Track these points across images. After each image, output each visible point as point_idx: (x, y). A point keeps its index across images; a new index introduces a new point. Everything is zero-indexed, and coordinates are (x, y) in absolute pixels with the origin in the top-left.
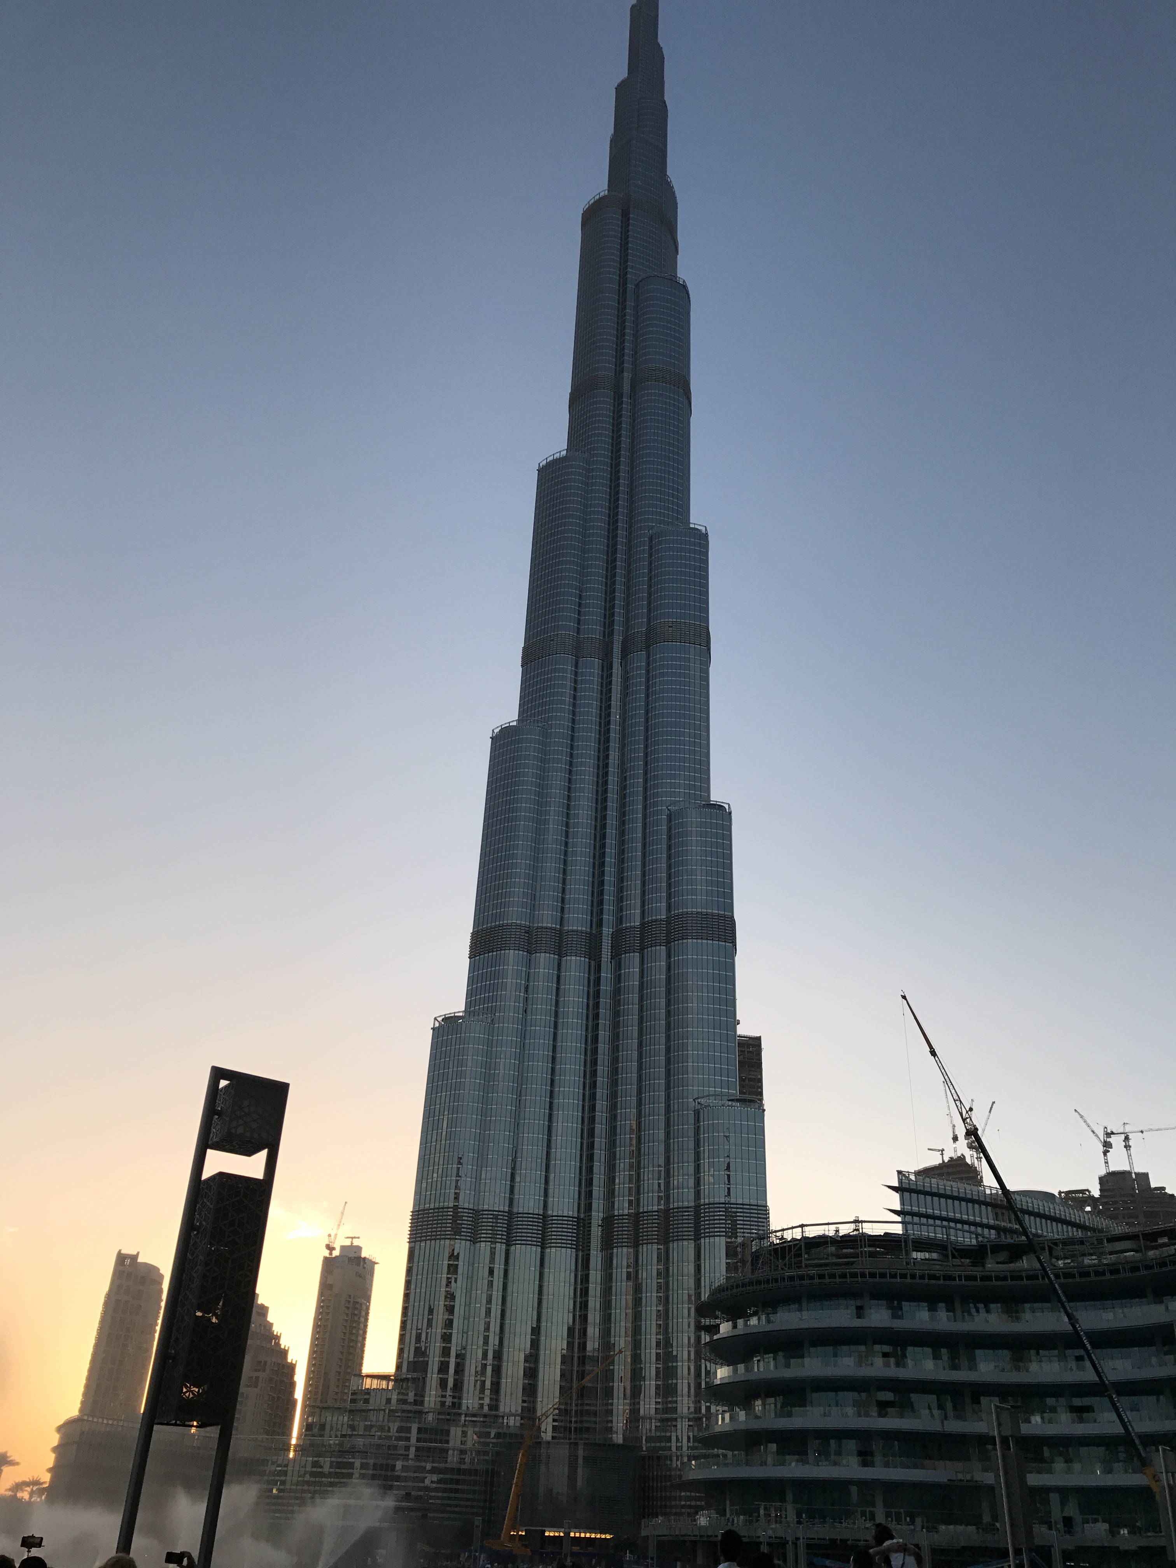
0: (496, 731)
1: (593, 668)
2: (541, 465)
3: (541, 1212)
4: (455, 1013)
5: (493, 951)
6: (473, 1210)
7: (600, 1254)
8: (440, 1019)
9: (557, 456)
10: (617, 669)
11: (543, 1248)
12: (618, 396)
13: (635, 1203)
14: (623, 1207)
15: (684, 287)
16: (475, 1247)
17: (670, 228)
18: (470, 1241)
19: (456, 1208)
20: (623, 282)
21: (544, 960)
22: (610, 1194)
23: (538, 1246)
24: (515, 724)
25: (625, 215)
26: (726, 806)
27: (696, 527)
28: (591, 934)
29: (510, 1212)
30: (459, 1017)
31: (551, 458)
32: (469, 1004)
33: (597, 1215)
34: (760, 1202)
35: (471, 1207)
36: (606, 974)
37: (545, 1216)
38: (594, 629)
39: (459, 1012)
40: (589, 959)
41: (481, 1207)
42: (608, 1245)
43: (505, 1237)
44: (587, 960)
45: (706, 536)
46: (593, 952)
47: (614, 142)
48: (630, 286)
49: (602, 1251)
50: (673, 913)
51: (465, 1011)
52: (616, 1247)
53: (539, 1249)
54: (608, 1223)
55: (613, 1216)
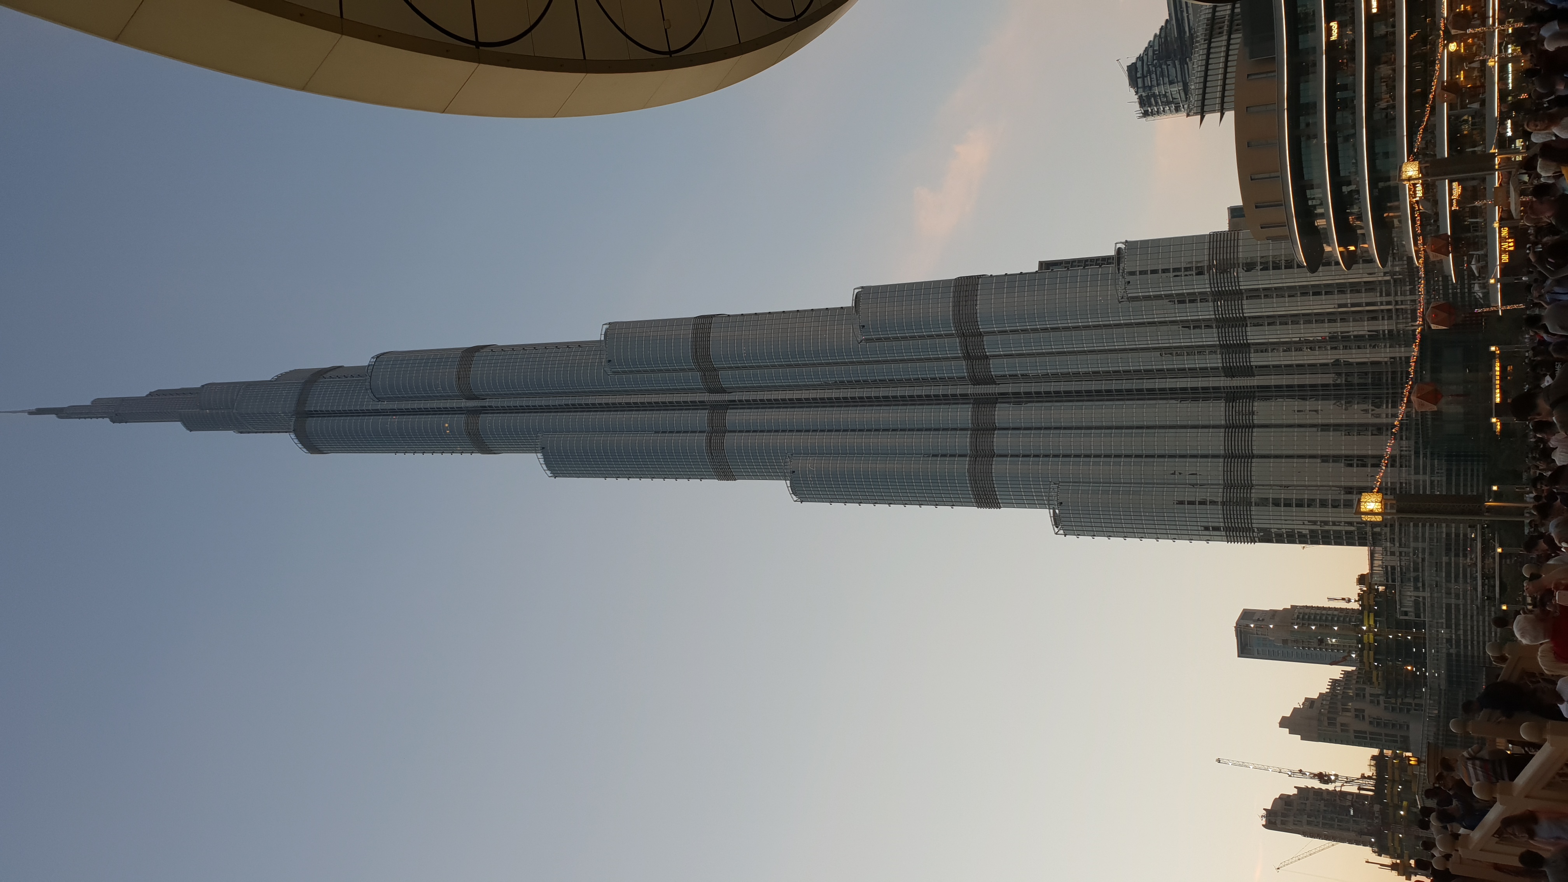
0: (795, 499)
1: (733, 417)
2: (551, 475)
3: (1223, 430)
4: (1051, 517)
5: (994, 487)
6: (1224, 488)
7: (1258, 377)
8: (1056, 530)
9: (542, 461)
10: (736, 396)
11: (1254, 426)
12: (484, 410)
13: (1212, 350)
14: (1215, 361)
15: (378, 357)
16: (1257, 485)
17: (320, 374)
18: (1251, 489)
19: (1223, 503)
20: (377, 413)
21: (1000, 442)
22: (1204, 372)
23: (1252, 430)
24: (788, 482)
25: (311, 414)
26: (856, 291)
27: (603, 333)
28: (973, 404)
29: (1225, 457)
30: (1054, 512)
31: (544, 466)
32: (1042, 506)
33: (1223, 382)
34: (1207, 240)
35: (1221, 490)
36: (1010, 388)
37: (1226, 427)
38: (701, 417)
39: (1050, 513)
40: (997, 403)
41: (1221, 482)
42: (1248, 371)
43: (1246, 460)
44: (998, 405)
45: (611, 324)
46: (992, 401)
47: (242, 428)
48: (380, 406)
49: (1254, 376)
50: (954, 332)
51: (1049, 509)
52: (1250, 364)
53: (1255, 430)
54: (1230, 372)
55: (1223, 367)
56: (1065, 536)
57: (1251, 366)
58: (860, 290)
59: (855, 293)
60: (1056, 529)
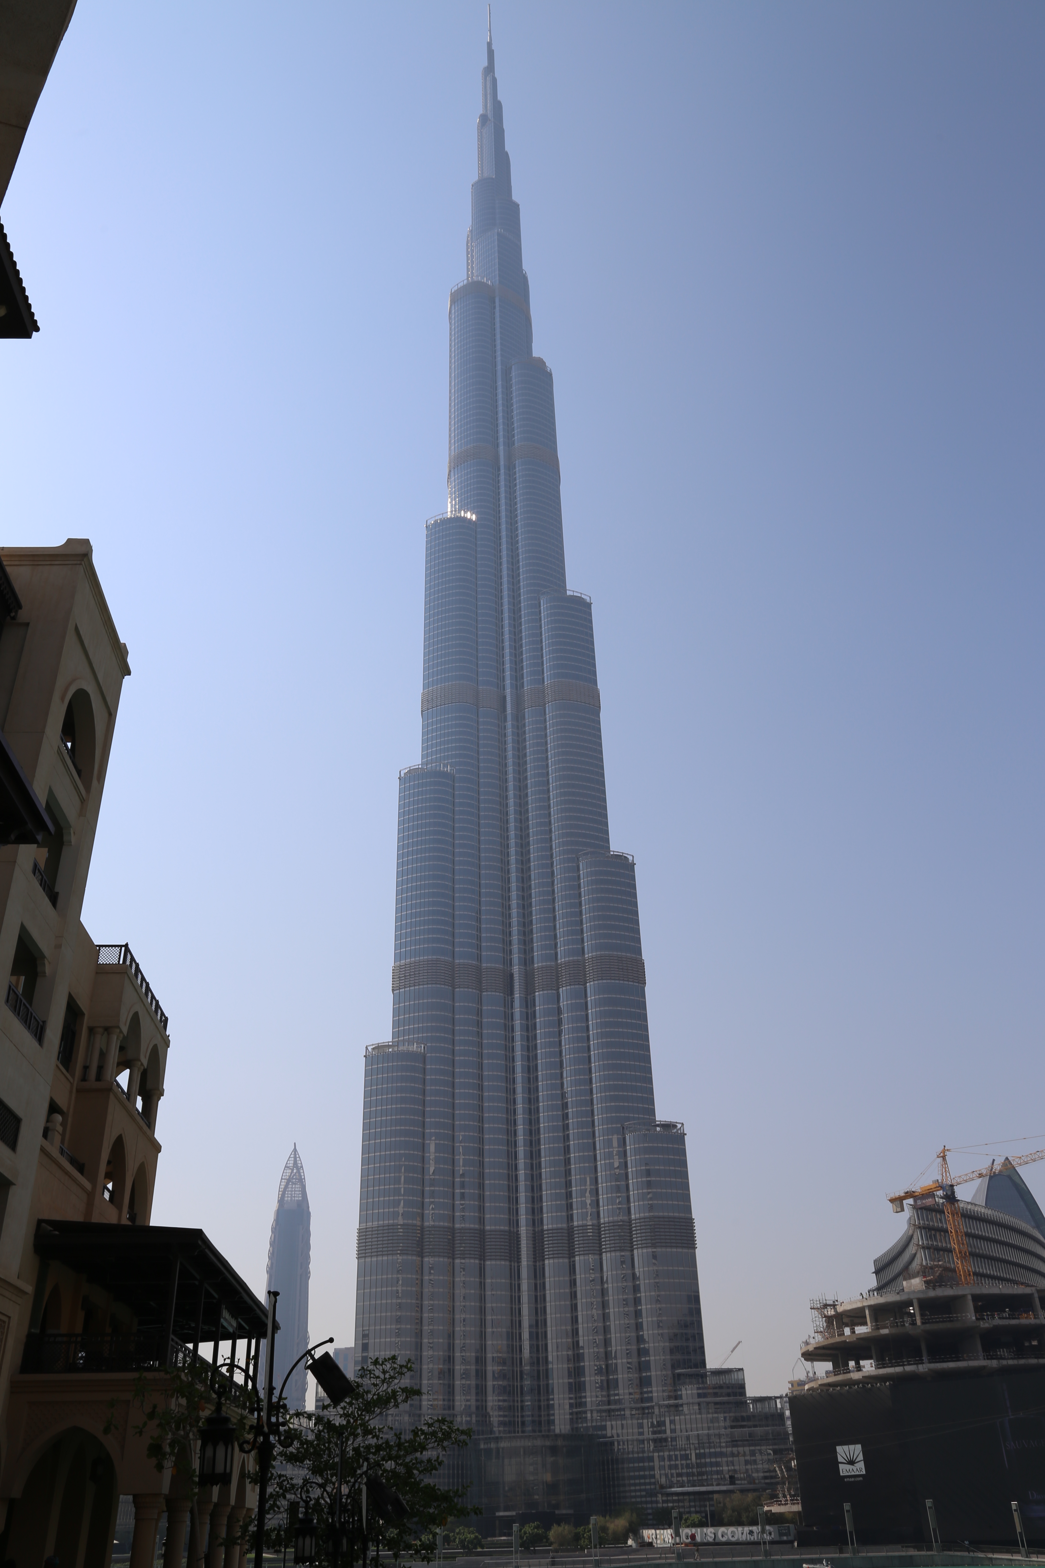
0: (403, 773)
1: (493, 718)
2: (429, 523)
3: (478, 1228)
4: (384, 1042)
5: (419, 985)
6: (419, 1227)
7: (532, 1265)
8: (370, 1048)
11: (482, 1260)
12: (497, 468)
13: (566, 1220)
14: (549, 1222)
18: (419, 1255)
21: (467, 995)
22: (536, 1211)
23: (478, 1258)
24: (423, 766)
26: (630, 858)
28: (503, 971)
29: (451, 1229)
30: (389, 1046)
31: (438, 518)
32: (396, 1033)
33: (526, 1230)
37: (482, 1231)
38: (491, 681)
39: (388, 1042)
40: (504, 994)
41: (425, 1224)
43: (449, 1252)
44: (502, 995)
45: (589, 605)
46: (508, 989)
48: (502, 368)
49: (534, 1262)
50: (590, 955)
51: (392, 1042)
52: (547, 1258)
53: (479, 1261)
54: (537, 1238)
55: (542, 1230)
56: (365, 1056)
57: (544, 1260)
58: (630, 861)
59: (628, 856)
60: (372, 1047)
